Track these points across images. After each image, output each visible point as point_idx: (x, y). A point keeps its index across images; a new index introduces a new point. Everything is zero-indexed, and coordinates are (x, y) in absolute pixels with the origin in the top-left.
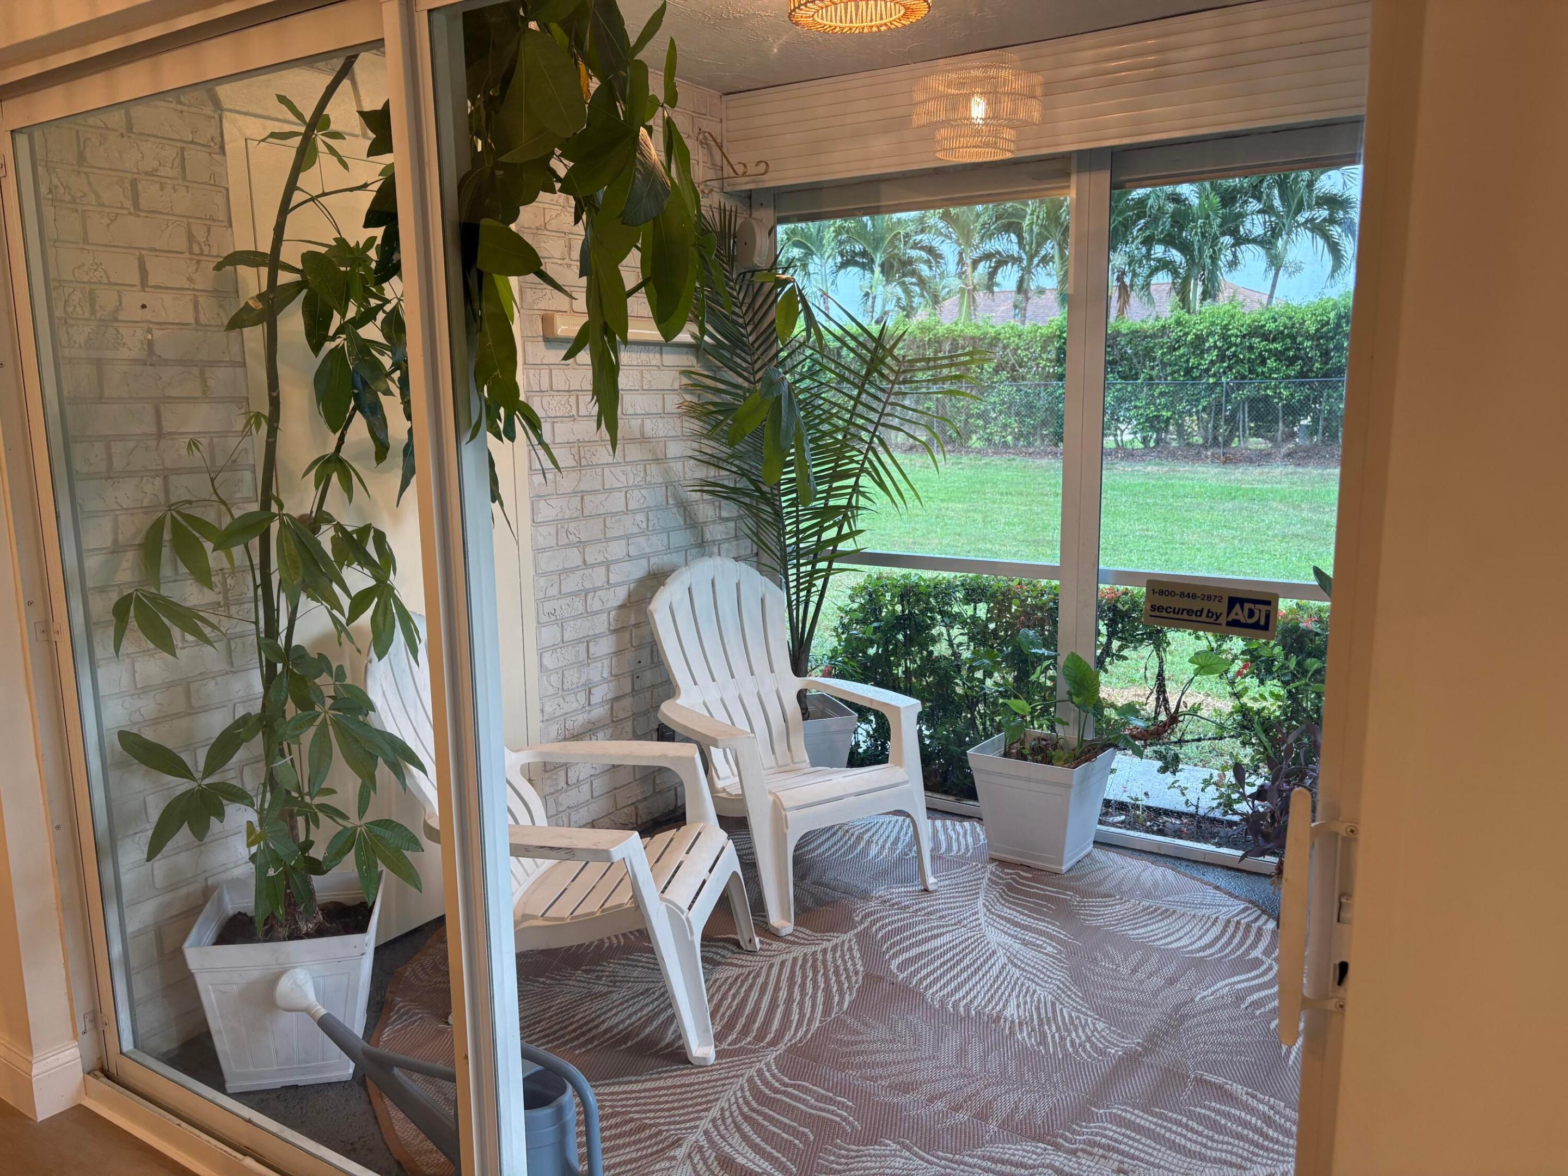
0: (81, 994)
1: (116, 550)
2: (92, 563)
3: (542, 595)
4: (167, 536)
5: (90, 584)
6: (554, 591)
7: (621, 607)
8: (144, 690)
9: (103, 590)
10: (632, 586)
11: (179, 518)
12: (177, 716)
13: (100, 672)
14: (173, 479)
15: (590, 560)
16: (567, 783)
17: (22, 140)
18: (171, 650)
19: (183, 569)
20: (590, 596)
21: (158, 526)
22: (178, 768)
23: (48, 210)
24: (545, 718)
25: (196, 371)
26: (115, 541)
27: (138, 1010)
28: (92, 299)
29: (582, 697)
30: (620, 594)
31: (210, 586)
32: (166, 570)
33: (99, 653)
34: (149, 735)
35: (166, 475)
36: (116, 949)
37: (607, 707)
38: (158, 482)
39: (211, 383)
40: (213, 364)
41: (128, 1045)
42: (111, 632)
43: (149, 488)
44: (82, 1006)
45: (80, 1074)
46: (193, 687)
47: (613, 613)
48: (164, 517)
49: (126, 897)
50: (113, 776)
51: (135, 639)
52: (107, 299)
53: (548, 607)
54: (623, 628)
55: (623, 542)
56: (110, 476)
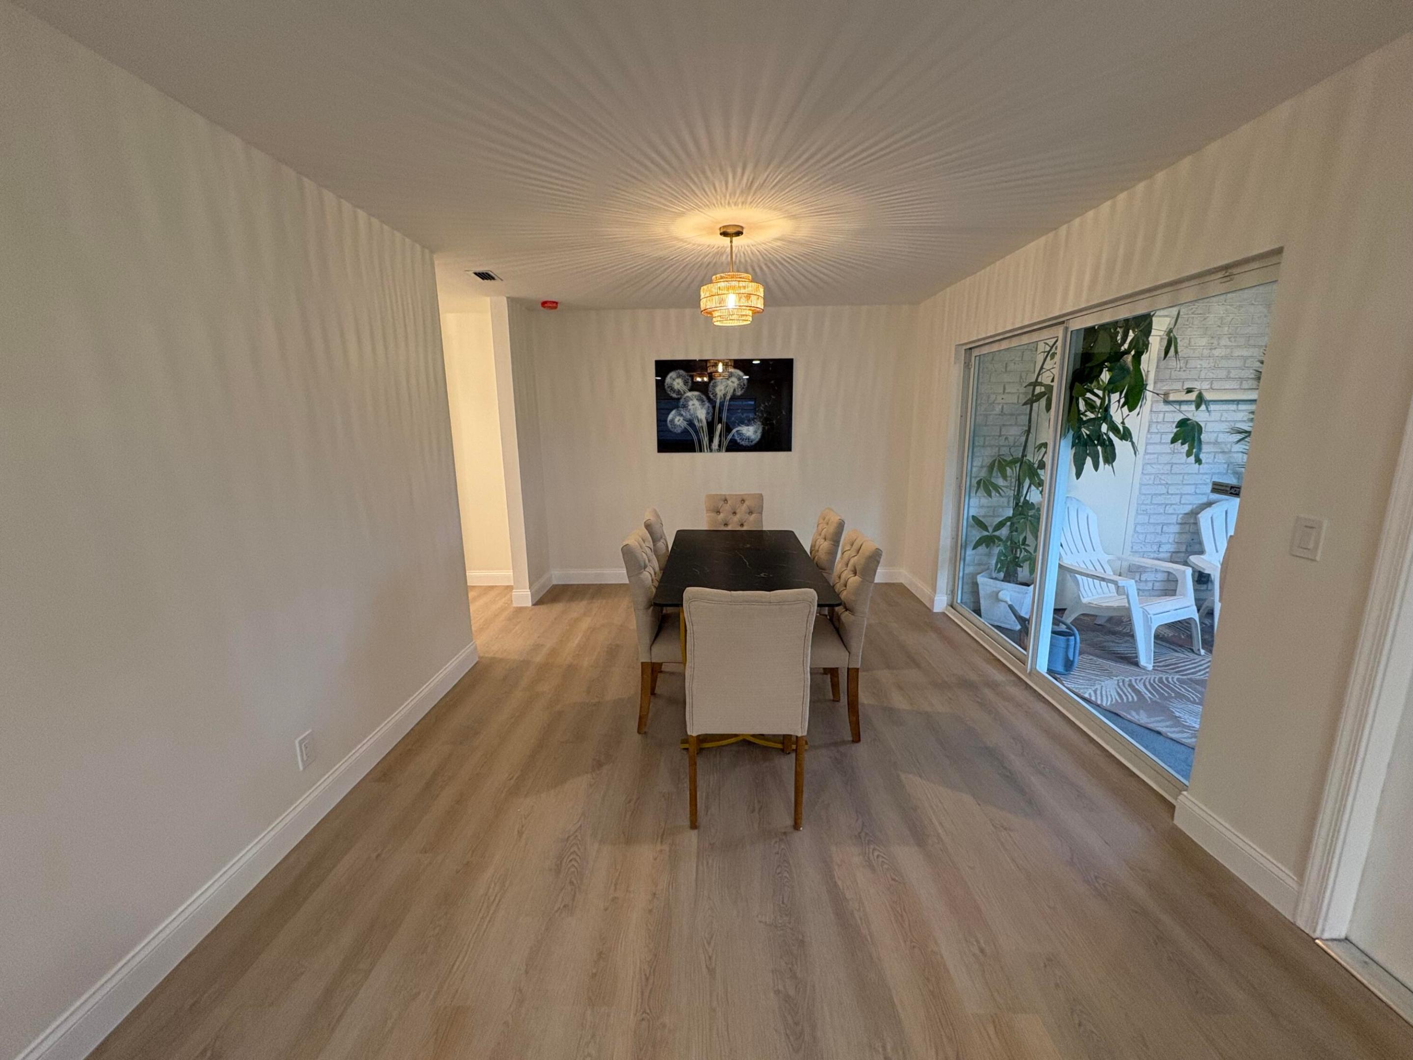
0: (951, 583)
1: (982, 467)
2: (974, 469)
3: (1141, 502)
4: (996, 464)
5: (973, 475)
6: (1148, 502)
7: (1186, 514)
8: (982, 507)
9: (976, 477)
10: (1195, 506)
11: (1001, 460)
12: (990, 516)
13: (971, 500)
14: (1001, 448)
15: (1170, 492)
16: (1140, 580)
17: (977, 358)
18: (990, 496)
19: (999, 475)
20: (1167, 507)
21: (994, 461)
22: (986, 529)
23: (981, 374)
24: (1133, 550)
25: (1014, 417)
26: (982, 465)
27: (964, 594)
28: (989, 397)
29: (1155, 548)
30: (1188, 509)
31: (1006, 480)
32: (994, 474)
33: (972, 495)
34: (981, 519)
35: (999, 447)
36: (961, 575)
37: (1169, 555)
38: (997, 449)
39: (1018, 420)
40: (1019, 415)
41: (959, 601)
42: (975, 489)
43: (994, 451)
44: (950, 587)
45: (945, 605)
46: (996, 509)
47: (1180, 516)
48: (996, 460)
49: (967, 562)
50: (969, 529)
51: (981, 492)
52: (993, 397)
53: (1144, 507)
54: (1185, 523)
55: (1193, 487)
56: (984, 446)
